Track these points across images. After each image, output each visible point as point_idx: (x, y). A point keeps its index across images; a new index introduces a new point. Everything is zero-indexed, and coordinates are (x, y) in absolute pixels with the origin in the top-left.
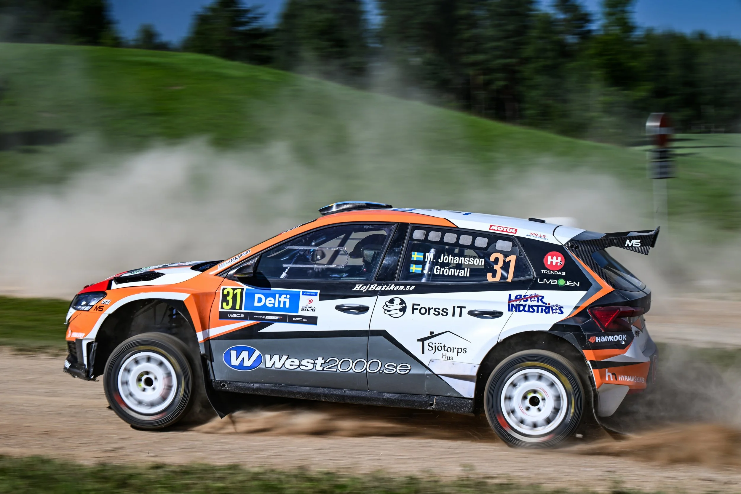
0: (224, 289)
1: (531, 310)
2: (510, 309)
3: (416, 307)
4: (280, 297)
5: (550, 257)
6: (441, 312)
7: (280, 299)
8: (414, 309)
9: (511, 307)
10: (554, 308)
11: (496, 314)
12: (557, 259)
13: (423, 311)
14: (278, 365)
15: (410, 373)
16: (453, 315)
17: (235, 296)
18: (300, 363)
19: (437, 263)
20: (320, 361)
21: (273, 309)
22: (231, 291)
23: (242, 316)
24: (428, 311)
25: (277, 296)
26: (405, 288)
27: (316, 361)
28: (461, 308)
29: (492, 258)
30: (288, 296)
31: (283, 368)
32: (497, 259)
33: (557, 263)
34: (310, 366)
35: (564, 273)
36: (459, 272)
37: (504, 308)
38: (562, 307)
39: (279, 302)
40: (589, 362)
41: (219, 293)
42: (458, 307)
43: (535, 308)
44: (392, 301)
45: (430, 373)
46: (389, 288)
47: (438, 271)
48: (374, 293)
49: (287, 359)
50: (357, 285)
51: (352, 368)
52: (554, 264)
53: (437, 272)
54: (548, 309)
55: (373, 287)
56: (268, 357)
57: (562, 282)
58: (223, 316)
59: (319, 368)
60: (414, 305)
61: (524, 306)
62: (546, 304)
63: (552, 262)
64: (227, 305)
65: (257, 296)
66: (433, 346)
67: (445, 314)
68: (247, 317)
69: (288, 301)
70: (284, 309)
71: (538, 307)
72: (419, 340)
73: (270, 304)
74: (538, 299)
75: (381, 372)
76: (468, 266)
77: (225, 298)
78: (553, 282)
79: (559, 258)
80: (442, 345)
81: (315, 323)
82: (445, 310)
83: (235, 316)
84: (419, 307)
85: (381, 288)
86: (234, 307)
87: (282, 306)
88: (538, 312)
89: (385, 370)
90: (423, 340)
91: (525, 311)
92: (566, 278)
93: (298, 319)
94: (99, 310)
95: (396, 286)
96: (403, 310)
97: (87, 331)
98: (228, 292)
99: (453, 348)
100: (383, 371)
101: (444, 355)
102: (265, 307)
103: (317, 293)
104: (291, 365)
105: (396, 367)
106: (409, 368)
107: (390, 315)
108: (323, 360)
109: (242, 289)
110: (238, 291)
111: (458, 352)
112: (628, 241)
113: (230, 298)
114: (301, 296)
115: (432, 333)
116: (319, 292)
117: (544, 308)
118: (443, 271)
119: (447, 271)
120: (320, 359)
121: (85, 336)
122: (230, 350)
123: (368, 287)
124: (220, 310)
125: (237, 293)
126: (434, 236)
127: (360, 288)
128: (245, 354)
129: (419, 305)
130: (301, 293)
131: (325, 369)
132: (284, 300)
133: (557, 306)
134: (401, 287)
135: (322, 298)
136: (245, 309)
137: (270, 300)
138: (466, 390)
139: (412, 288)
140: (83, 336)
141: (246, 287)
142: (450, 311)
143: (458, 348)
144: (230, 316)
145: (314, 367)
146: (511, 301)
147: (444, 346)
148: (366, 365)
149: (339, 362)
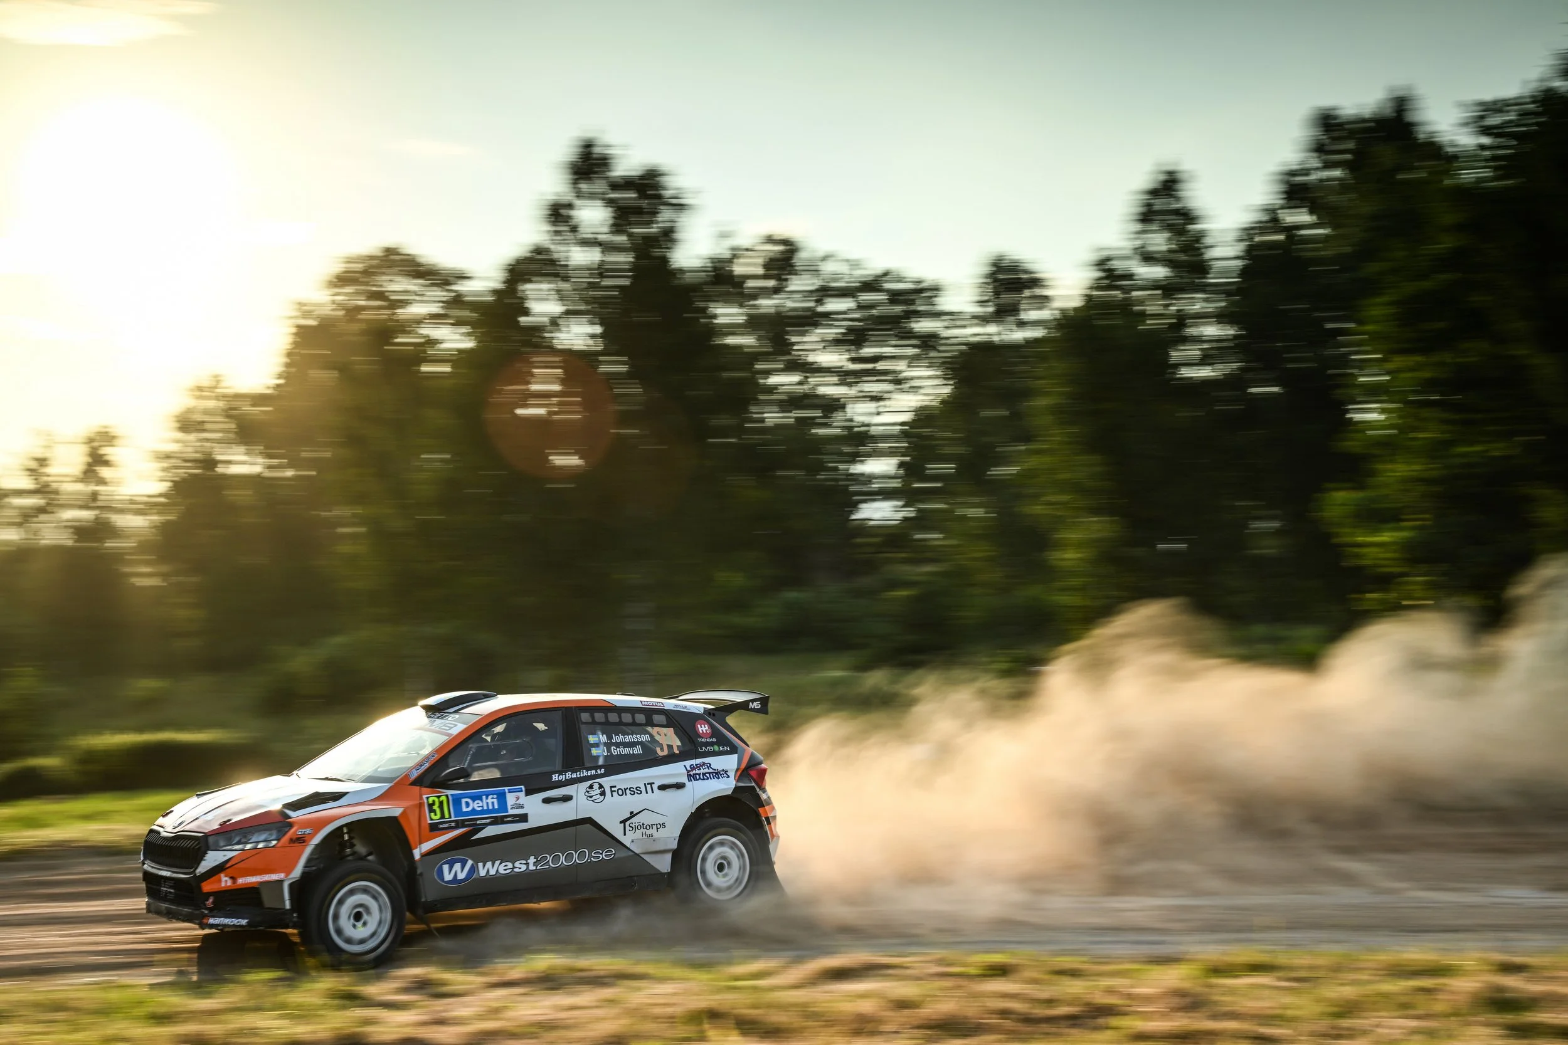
1: (705, 778)
2: (690, 780)
3: (613, 789)
4: (487, 799)
5: (699, 726)
6: (636, 791)
7: (488, 801)
8: (612, 792)
9: (689, 778)
10: (721, 773)
11: (680, 786)
13: (620, 792)
14: (492, 872)
15: (616, 856)
16: (647, 793)
17: (441, 803)
18: (513, 865)
19: (612, 744)
20: (532, 860)
21: (483, 812)
22: (436, 799)
23: (453, 824)
24: (624, 792)
25: (484, 797)
26: (596, 772)
27: (529, 861)
28: (651, 784)
29: (655, 732)
30: (495, 796)
31: (498, 875)
32: (659, 733)
33: (706, 730)
34: (524, 868)
35: (714, 740)
36: (633, 750)
37: (684, 780)
38: (727, 771)
39: (487, 803)
40: (764, 818)
41: (424, 803)
42: (648, 784)
43: (708, 775)
44: (591, 787)
45: (631, 853)
47: (616, 751)
48: (570, 782)
49: (500, 864)
50: (553, 776)
52: (705, 732)
53: (615, 753)
54: (717, 774)
55: (569, 775)
56: (480, 865)
57: (716, 748)
58: (435, 828)
59: (532, 867)
60: (611, 787)
61: (699, 774)
62: (715, 770)
63: (702, 730)
64: (436, 815)
65: (464, 800)
66: (633, 826)
67: (639, 792)
68: (459, 824)
69: (495, 801)
70: (494, 811)
71: (709, 773)
72: (621, 822)
73: (479, 807)
74: (707, 766)
75: (589, 860)
76: (638, 743)
77: (431, 806)
78: (710, 749)
79: (706, 726)
80: (641, 824)
81: (526, 821)
82: (638, 789)
83: (445, 826)
84: (616, 789)
85: (576, 775)
86: (443, 816)
87: (491, 807)
88: (711, 779)
90: (624, 822)
91: (702, 779)
92: (719, 744)
93: (509, 819)
95: (587, 771)
96: (603, 794)
97: (288, 870)
98: (434, 801)
99: (652, 825)
100: (591, 860)
101: (644, 833)
102: (473, 811)
103: (521, 788)
104: (505, 870)
105: (602, 854)
106: (614, 852)
107: (593, 801)
108: (535, 858)
109: (447, 796)
110: (443, 798)
111: (657, 828)
112: (751, 703)
113: (436, 807)
114: (507, 795)
115: (632, 813)
116: (523, 787)
117: (714, 774)
118: (620, 751)
119: (625, 751)
120: (532, 858)
121: (286, 876)
122: (443, 864)
123: (564, 776)
124: (429, 821)
125: (443, 800)
126: (599, 717)
127: (558, 778)
128: (457, 866)
129: (615, 787)
130: (507, 791)
131: (538, 868)
132: (491, 801)
133: (723, 770)
134: (592, 771)
135: (529, 793)
136: (453, 818)
137: (478, 803)
138: (663, 864)
139: (603, 771)
140: (281, 876)
141: (450, 792)
142: (643, 789)
143: (657, 824)
144: (441, 826)
145: (528, 867)
146: (688, 771)
147: (643, 824)
148: (575, 856)
149: (550, 858)
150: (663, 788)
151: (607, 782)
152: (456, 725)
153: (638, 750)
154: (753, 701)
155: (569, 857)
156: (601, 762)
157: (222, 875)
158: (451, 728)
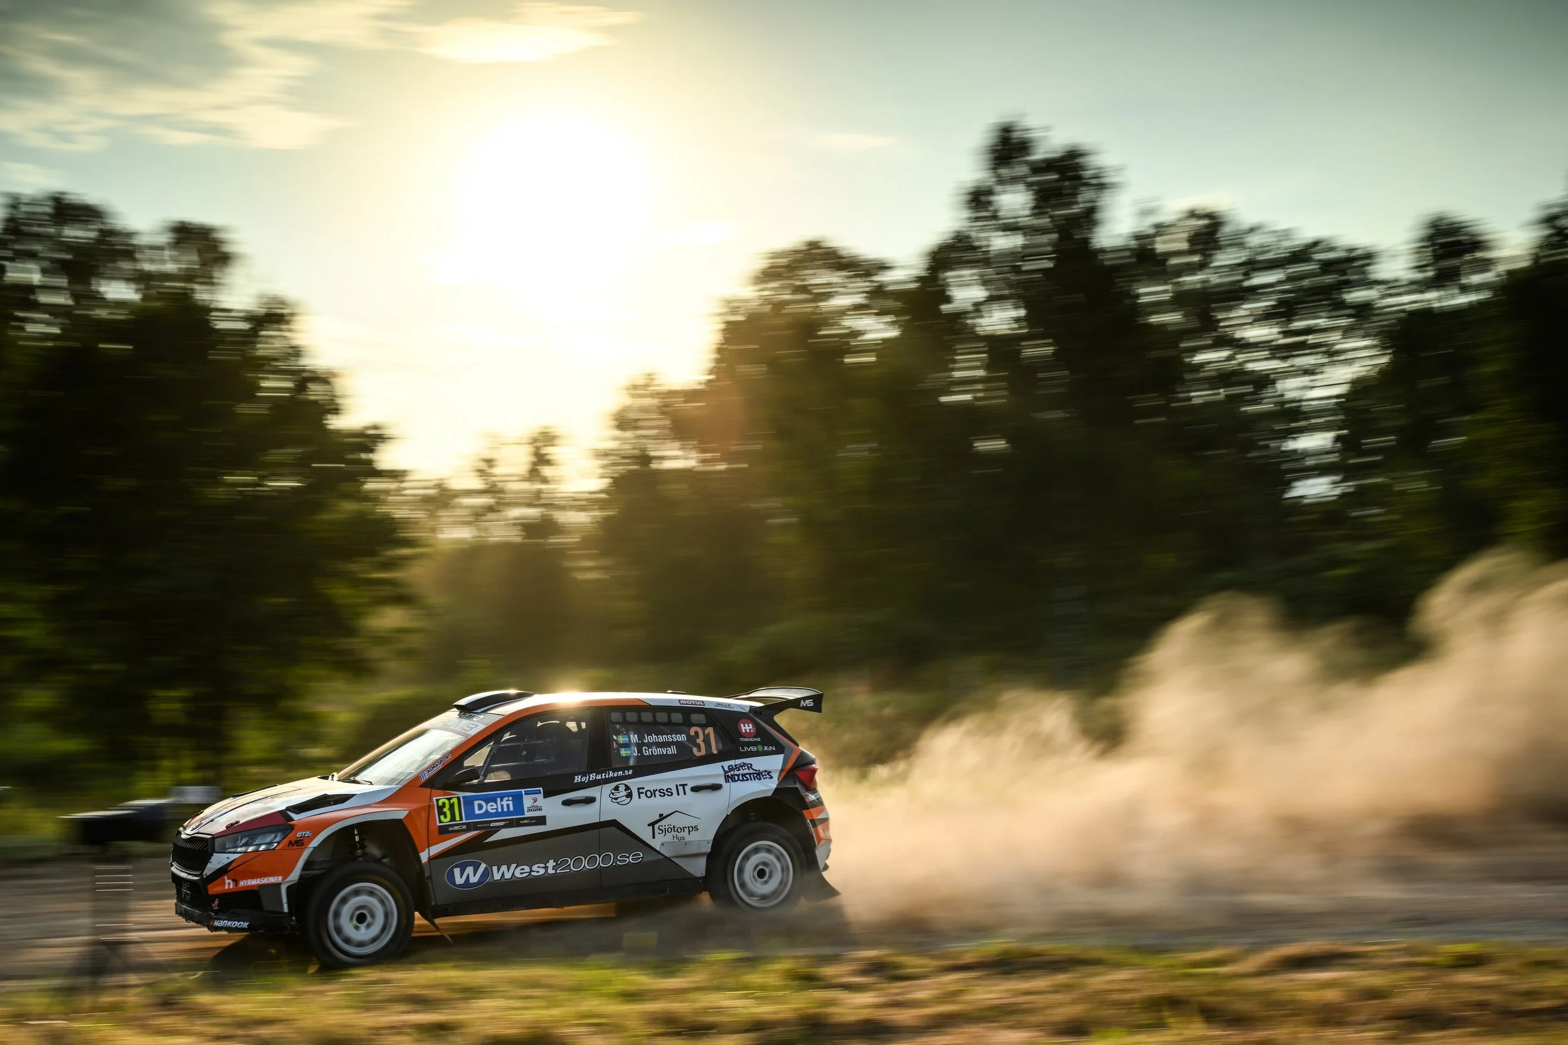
0: (437, 800)
1: (745, 779)
2: (727, 781)
3: (641, 791)
4: (502, 800)
5: (742, 724)
6: (666, 793)
7: (502, 803)
10: (763, 774)
11: (716, 787)
12: (749, 726)
13: (649, 794)
14: (508, 876)
16: (678, 794)
17: (452, 806)
18: (531, 869)
20: (551, 863)
21: (497, 814)
22: (447, 802)
24: (653, 793)
25: (499, 799)
26: (624, 773)
27: (548, 865)
28: (684, 786)
29: (692, 732)
30: (510, 798)
31: (513, 879)
32: (696, 733)
33: (750, 730)
34: (542, 871)
35: (759, 739)
36: (667, 751)
37: (721, 780)
38: (770, 772)
39: (502, 806)
40: (808, 821)
41: (434, 805)
42: (680, 785)
43: (748, 776)
44: (617, 788)
45: (661, 857)
46: (609, 775)
47: (647, 751)
48: (596, 783)
49: (516, 867)
50: (576, 777)
51: (584, 865)
52: (748, 731)
53: (646, 753)
54: (759, 775)
55: (593, 777)
56: (495, 868)
59: (551, 871)
60: (639, 789)
61: (738, 776)
62: (756, 770)
63: (745, 730)
64: (446, 817)
65: (476, 803)
66: (662, 828)
67: (669, 794)
69: (511, 803)
70: (509, 813)
71: (750, 774)
72: (649, 825)
73: (492, 809)
74: (748, 766)
75: (614, 864)
76: (673, 743)
77: (441, 809)
78: (753, 749)
79: (750, 725)
80: (672, 827)
81: (545, 823)
82: (669, 790)
83: (456, 828)
84: (644, 791)
85: (602, 776)
86: (453, 818)
87: (505, 810)
88: (751, 780)
89: (618, 862)
90: (652, 824)
91: (741, 781)
92: (763, 744)
93: (525, 822)
94: (297, 846)
95: (614, 772)
96: (630, 795)
97: (286, 873)
98: (444, 803)
99: (683, 828)
100: (616, 863)
101: (675, 836)
102: (487, 814)
103: (540, 790)
104: (521, 874)
105: (628, 857)
106: (642, 856)
107: (618, 803)
108: (554, 862)
109: (459, 798)
110: (455, 800)
111: (689, 831)
112: (802, 702)
113: (446, 810)
114: (524, 797)
115: (661, 815)
116: (541, 789)
117: (755, 775)
118: (652, 751)
119: (657, 751)
120: (551, 861)
121: (283, 879)
122: (453, 868)
123: (588, 777)
124: (439, 824)
125: (453, 803)
126: (631, 716)
127: (581, 779)
128: (469, 870)
129: (643, 788)
131: (558, 872)
132: (507, 803)
133: (766, 771)
134: (619, 773)
135: (547, 794)
136: (466, 820)
137: (492, 806)
138: (698, 868)
139: (631, 772)
141: (461, 794)
142: (674, 791)
143: (689, 827)
145: (546, 871)
146: (726, 772)
147: (674, 827)
148: (599, 860)
149: (571, 862)
150: (696, 789)
151: (634, 783)
154: (805, 699)
155: (592, 860)
156: (632, 763)
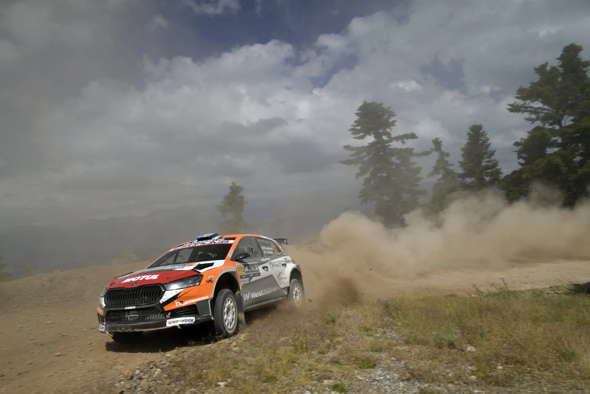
8: (274, 266)
9: (286, 262)
19: (267, 250)
140: (207, 297)
144: (243, 277)
152: (229, 241)
153: (271, 253)
157: (176, 301)
158: (227, 242)
